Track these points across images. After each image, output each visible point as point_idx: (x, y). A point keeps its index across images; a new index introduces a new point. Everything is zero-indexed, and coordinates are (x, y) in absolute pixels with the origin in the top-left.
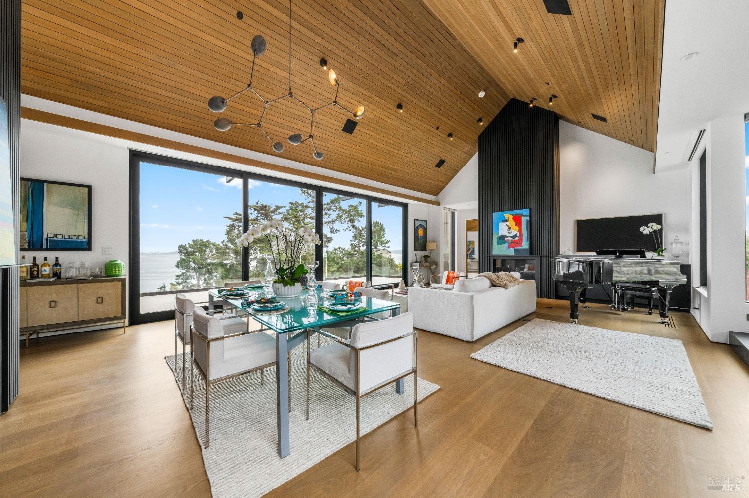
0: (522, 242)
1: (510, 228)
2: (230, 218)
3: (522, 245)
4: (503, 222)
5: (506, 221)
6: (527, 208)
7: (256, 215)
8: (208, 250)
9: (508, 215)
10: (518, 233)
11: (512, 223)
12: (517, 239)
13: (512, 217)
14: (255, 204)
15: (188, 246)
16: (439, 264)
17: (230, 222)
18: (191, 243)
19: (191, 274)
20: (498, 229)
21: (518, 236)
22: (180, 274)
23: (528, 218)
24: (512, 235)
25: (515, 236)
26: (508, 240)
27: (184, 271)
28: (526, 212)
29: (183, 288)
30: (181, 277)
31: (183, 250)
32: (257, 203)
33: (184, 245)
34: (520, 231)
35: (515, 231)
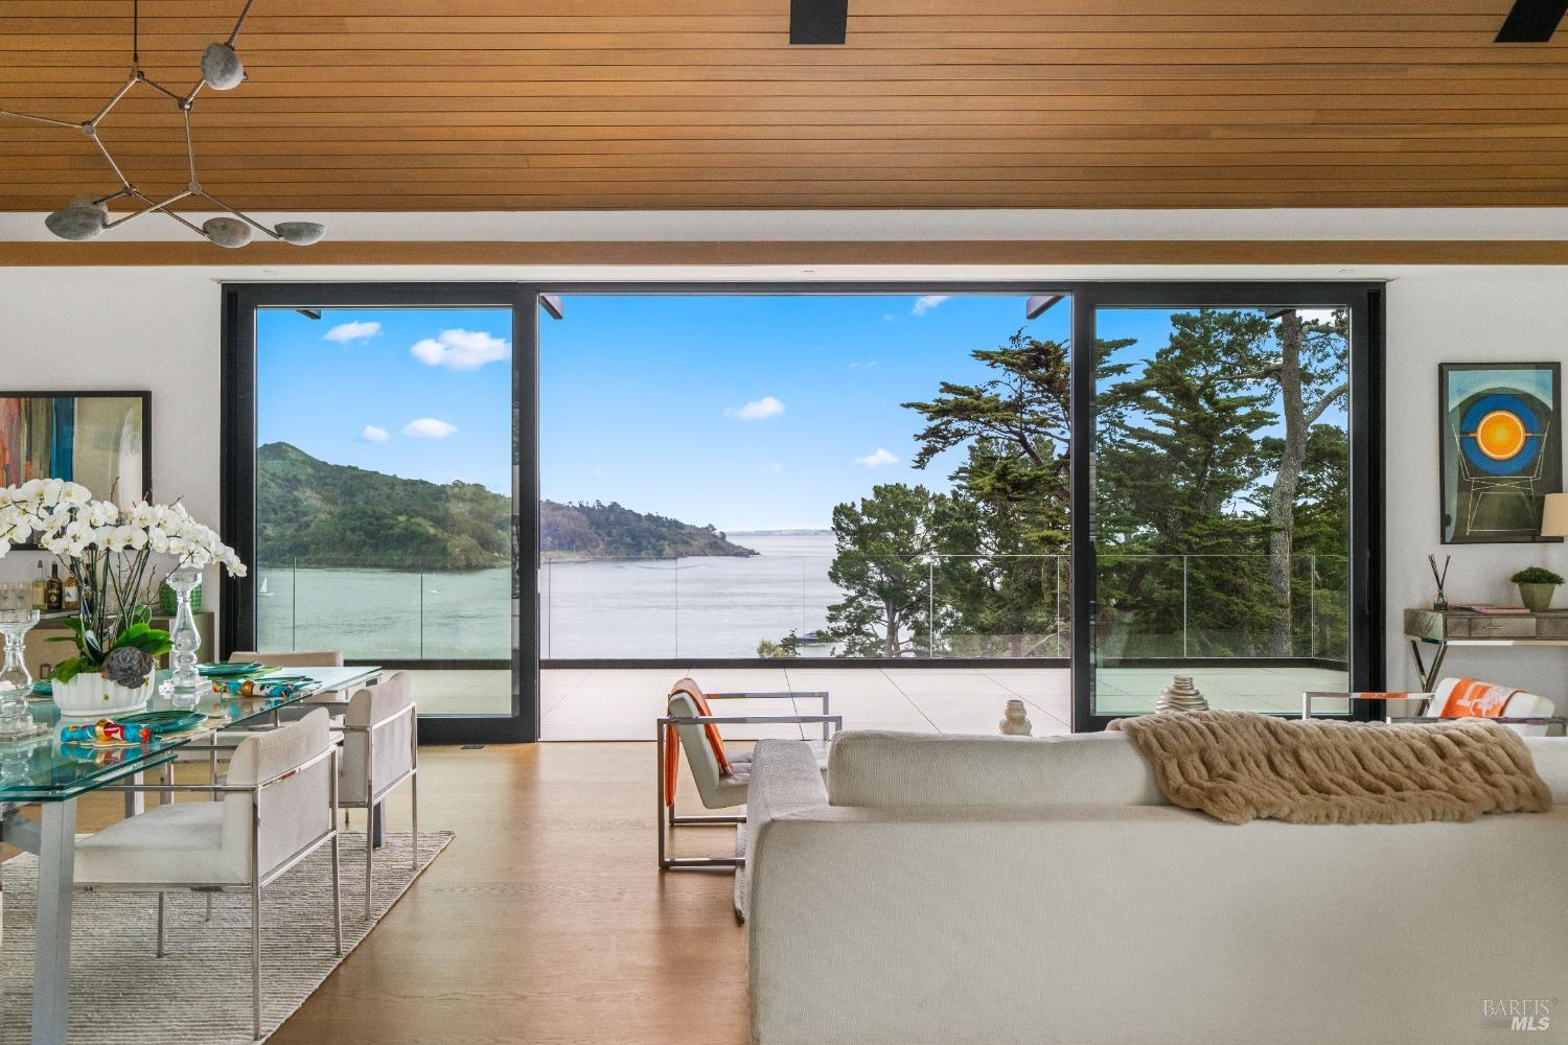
2: (923, 407)
7: (1016, 386)
8: (919, 520)
14: (1009, 345)
15: (859, 509)
17: (922, 423)
18: (870, 496)
19: (873, 603)
22: (841, 601)
27: (852, 593)
29: (850, 650)
30: (844, 614)
31: (845, 522)
32: (1014, 339)
33: (849, 505)
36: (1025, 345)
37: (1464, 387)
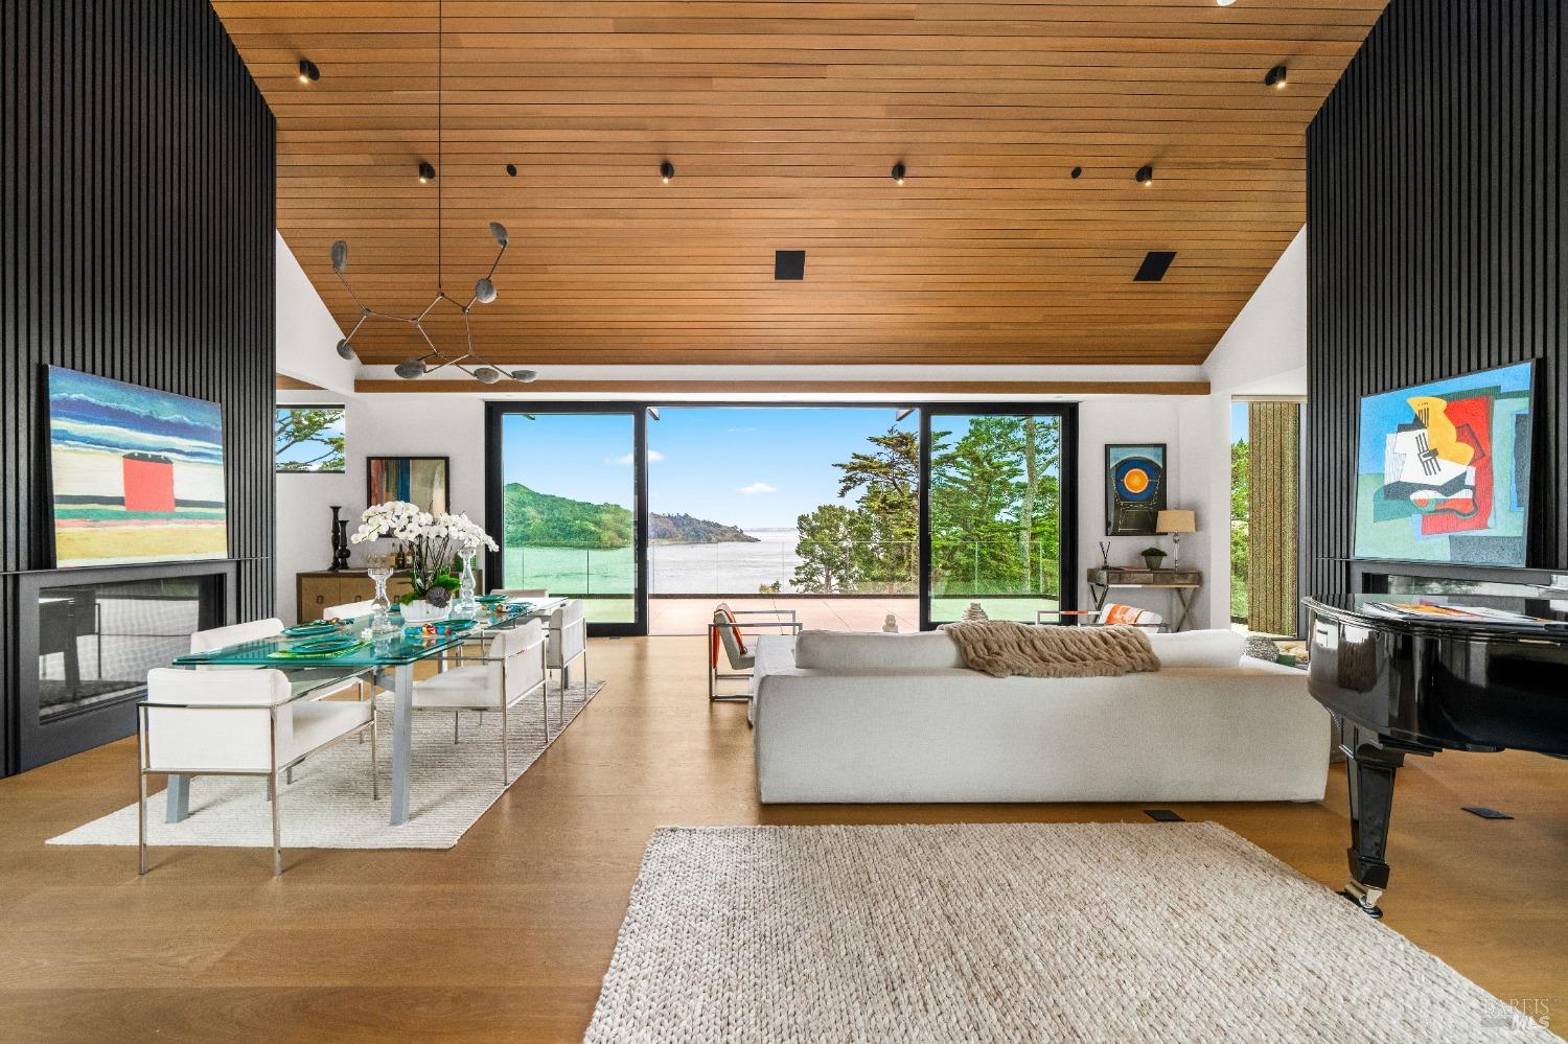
0: (1488, 507)
1: (1434, 453)
2: (843, 466)
3: (1490, 522)
4: (1402, 428)
5: (1418, 423)
6: (1522, 359)
7: (891, 455)
8: (841, 523)
9: (1426, 399)
10: (1471, 472)
11: (1441, 430)
12: (1466, 494)
13: (1443, 404)
14: (887, 434)
15: (811, 517)
16: (1205, 578)
18: (817, 512)
19: (818, 566)
20: (1380, 458)
21: (1470, 480)
22: (802, 564)
23: (1524, 405)
24: (1440, 479)
25: (1458, 483)
26: (1424, 502)
27: (807, 560)
28: (1518, 376)
30: (803, 571)
31: (804, 524)
32: (889, 431)
33: (806, 515)
34: (1482, 461)
35: (1455, 464)
36: (895, 434)
37: (1118, 456)
